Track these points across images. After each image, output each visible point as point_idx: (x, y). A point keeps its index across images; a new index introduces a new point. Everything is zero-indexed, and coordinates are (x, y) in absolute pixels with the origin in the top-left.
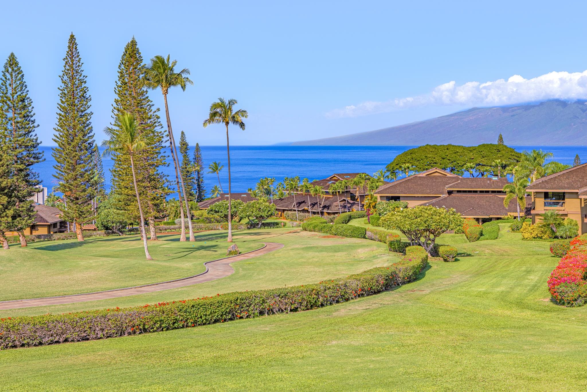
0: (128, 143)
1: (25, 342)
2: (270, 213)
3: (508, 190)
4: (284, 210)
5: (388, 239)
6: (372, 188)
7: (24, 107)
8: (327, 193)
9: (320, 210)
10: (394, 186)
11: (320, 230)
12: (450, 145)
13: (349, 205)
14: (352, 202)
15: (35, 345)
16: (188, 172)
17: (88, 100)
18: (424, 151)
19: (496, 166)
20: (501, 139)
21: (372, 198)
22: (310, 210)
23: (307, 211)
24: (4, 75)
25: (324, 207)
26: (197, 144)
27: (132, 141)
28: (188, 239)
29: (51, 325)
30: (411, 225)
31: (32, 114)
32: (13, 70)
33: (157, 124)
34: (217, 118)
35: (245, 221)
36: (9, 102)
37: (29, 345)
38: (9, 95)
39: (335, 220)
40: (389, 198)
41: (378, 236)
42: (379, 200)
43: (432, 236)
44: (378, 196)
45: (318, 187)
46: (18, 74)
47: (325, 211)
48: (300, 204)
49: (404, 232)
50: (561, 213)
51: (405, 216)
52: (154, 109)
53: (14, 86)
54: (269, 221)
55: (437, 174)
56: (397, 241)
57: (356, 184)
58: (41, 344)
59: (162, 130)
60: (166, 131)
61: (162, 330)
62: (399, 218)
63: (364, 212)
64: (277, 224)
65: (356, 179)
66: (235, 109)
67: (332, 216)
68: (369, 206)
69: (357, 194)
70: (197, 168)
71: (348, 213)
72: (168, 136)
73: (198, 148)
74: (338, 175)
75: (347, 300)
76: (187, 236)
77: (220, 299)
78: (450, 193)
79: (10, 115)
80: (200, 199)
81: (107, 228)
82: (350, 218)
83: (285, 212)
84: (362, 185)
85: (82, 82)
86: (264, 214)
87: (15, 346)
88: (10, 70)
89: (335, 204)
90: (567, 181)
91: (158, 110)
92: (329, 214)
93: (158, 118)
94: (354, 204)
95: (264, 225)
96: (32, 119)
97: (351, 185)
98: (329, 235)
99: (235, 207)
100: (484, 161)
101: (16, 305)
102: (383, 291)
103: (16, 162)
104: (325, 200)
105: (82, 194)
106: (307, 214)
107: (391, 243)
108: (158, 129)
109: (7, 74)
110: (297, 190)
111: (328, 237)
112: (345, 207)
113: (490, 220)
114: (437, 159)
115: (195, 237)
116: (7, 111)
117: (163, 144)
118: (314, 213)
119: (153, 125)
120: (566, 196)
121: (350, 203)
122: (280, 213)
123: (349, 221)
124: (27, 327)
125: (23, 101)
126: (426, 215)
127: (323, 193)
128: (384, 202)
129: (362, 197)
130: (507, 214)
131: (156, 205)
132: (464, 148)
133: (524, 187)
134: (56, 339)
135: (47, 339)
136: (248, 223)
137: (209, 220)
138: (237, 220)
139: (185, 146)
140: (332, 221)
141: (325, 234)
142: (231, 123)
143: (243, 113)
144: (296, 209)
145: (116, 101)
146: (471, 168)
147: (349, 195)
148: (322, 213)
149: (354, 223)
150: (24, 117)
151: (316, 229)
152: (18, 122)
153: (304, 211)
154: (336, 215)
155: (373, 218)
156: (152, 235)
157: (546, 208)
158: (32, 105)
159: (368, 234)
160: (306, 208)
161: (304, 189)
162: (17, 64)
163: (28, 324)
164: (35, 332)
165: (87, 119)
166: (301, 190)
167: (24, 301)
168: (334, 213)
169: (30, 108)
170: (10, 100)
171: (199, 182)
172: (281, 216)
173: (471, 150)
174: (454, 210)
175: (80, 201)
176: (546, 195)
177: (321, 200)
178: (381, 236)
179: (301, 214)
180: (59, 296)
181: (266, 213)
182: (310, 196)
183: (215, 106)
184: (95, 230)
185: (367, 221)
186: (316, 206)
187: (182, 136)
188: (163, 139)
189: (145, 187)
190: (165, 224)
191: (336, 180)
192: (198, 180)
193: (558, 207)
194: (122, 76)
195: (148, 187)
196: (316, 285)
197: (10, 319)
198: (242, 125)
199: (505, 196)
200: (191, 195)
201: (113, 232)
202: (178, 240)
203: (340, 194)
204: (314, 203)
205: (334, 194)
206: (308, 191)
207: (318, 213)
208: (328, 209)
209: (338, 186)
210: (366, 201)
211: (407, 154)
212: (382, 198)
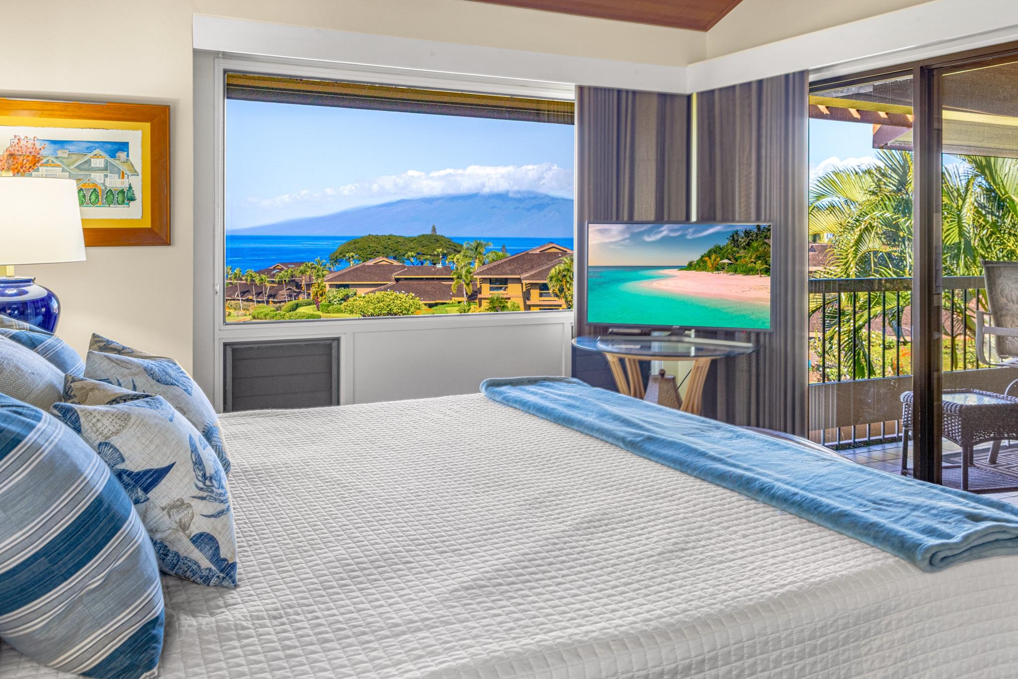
3: (455, 276)
6: (319, 277)
8: (273, 282)
9: (265, 299)
10: (343, 275)
11: (272, 318)
12: (391, 235)
13: (295, 294)
14: (297, 291)
18: (367, 241)
19: (438, 255)
20: (434, 229)
21: (319, 286)
22: (255, 299)
23: (252, 301)
25: (270, 296)
39: (283, 308)
40: (339, 286)
42: (328, 288)
44: (327, 284)
45: (263, 276)
47: (271, 300)
48: (244, 293)
50: (505, 296)
55: (384, 263)
57: (303, 273)
62: (362, 304)
63: (312, 300)
65: (302, 268)
67: (278, 305)
68: (317, 294)
69: (303, 283)
71: (294, 302)
78: (397, 280)
82: (297, 306)
83: (228, 302)
84: (308, 273)
89: (281, 292)
90: (509, 268)
92: (274, 302)
94: (300, 293)
97: (297, 273)
100: (424, 250)
104: (271, 289)
106: (251, 303)
110: (241, 279)
112: (291, 296)
113: (436, 304)
114: (380, 248)
118: (258, 302)
120: (509, 281)
121: (295, 292)
123: (297, 308)
126: (388, 300)
127: (268, 282)
128: (334, 289)
129: (309, 286)
130: (451, 299)
132: (405, 238)
133: (470, 273)
140: (277, 309)
144: (240, 298)
146: (412, 256)
147: (294, 284)
148: (268, 302)
149: (302, 310)
151: (268, 317)
153: (248, 300)
154: (282, 304)
155: (323, 305)
157: (492, 292)
160: (250, 297)
161: (249, 278)
166: (246, 280)
168: (280, 302)
173: (412, 240)
174: (413, 295)
176: (491, 281)
177: (266, 289)
179: (246, 303)
182: (255, 285)
185: (316, 309)
186: (261, 295)
191: (281, 269)
193: (502, 292)
199: (453, 283)
203: (286, 283)
204: (258, 292)
205: (280, 283)
206: (252, 281)
207: (263, 302)
208: (274, 298)
209: (285, 275)
210: (313, 290)
211: (349, 244)
212: (331, 286)
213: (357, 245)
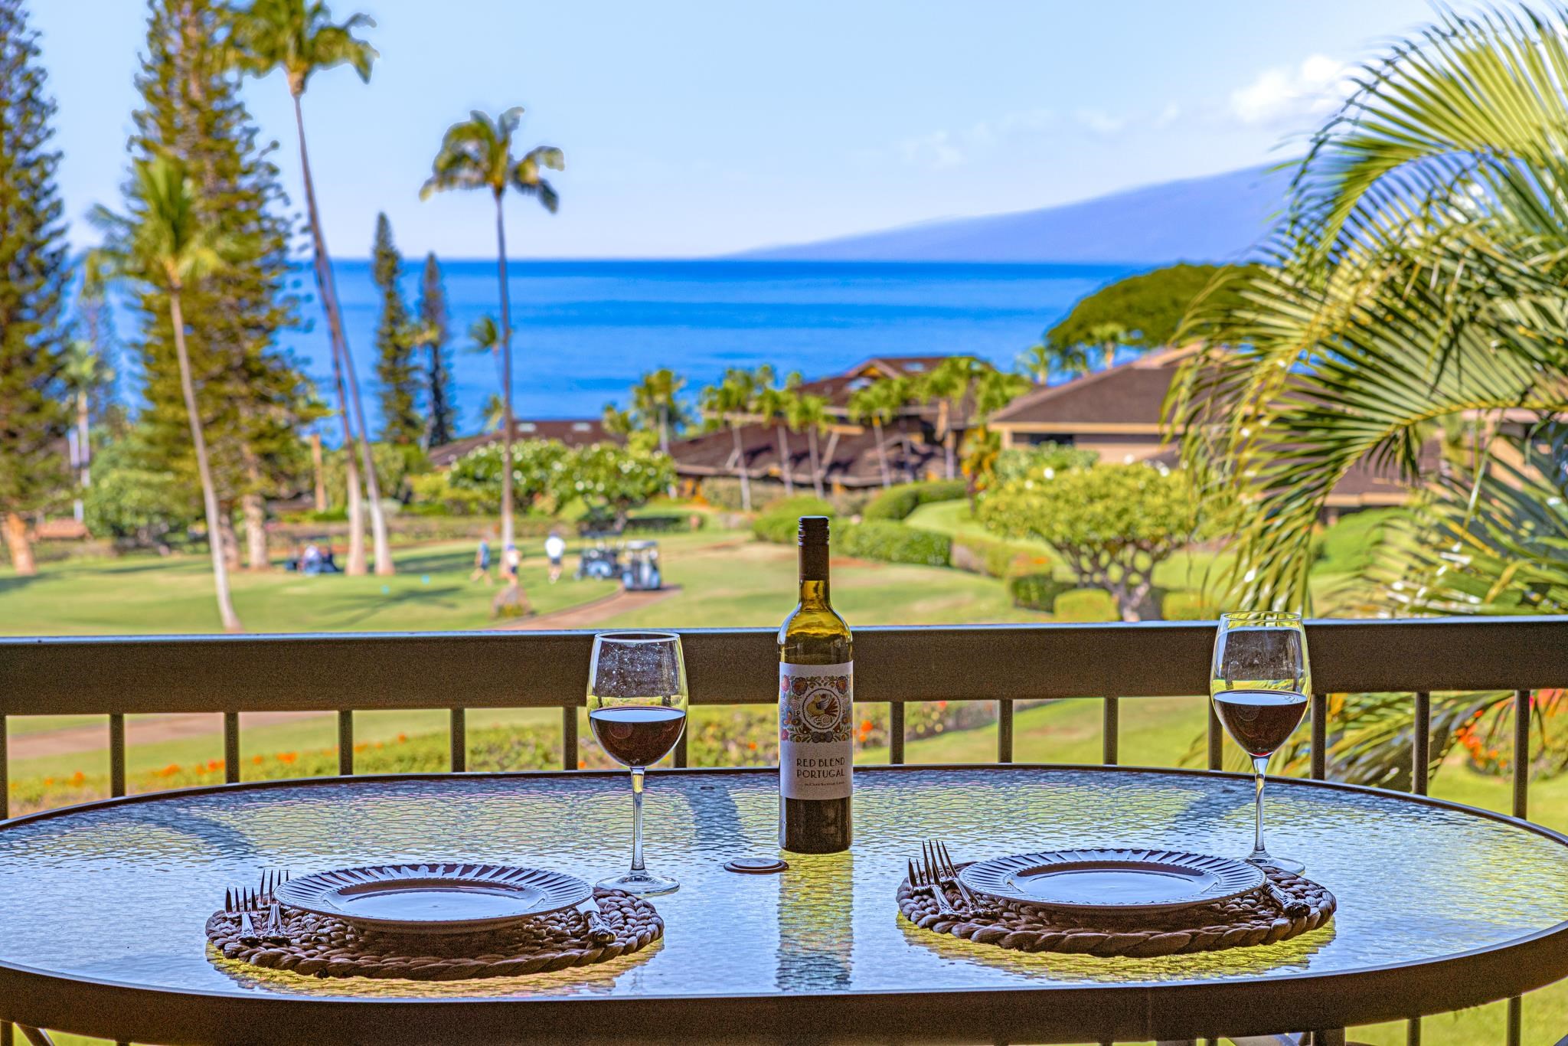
0: (164, 257)
2: (652, 485)
4: (699, 478)
5: (1018, 569)
6: (991, 403)
8: (843, 420)
9: (817, 475)
13: (914, 460)
14: (924, 449)
17: (47, 109)
18: (1172, 282)
21: (985, 437)
22: (787, 476)
23: (778, 480)
25: (835, 467)
26: (433, 255)
27: (178, 248)
28: (371, 568)
30: (1072, 524)
33: (268, 193)
34: (465, 172)
35: (576, 509)
39: (868, 508)
40: (1037, 439)
41: (985, 562)
42: (1007, 443)
43: (1143, 561)
44: (1005, 430)
45: (812, 402)
47: (836, 479)
48: (755, 454)
49: (1058, 548)
51: (1056, 497)
52: (261, 141)
54: (652, 509)
56: (1037, 577)
59: (288, 213)
60: (298, 216)
62: (1037, 503)
63: (962, 484)
64: (676, 520)
65: (937, 375)
67: (858, 496)
68: (980, 462)
69: (942, 425)
70: (429, 335)
71: (910, 486)
73: (433, 268)
74: (884, 360)
76: (369, 558)
80: (441, 435)
81: (119, 531)
82: (917, 501)
83: (707, 483)
84: (960, 393)
85: (27, 50)
86: (633, 489)
89: (869, 455)
91: (275, 145)
92: (850, 488)
93: (273, 171)
94: (931, 456)
95: (634, 524)
97: (921, 393)
99: (539, 465)
104: (838, 443)
105: (30, 420)
106: (775, 489)
107: (1018, 585)
108: (274, 208)
112: (901, 467)
115: (393, 561)
117: (293, 256)
118: (801, 486)
119: (257, 196)
121: (918, 454)
122: (689, 485)
123: (910, 511)
126: (1122, 492)
127: (828, 419)
128: (1022, 449)
129: (960, 434)
131: (268, 456)
136: (581, 520)
137: (461, 508)
138: (550, 508)
139: (388, 263)
140: (857, 510)
142: (511, 191)
143: (551, 154)
144: (742, 472)
145: (139, 118)
147: (919, 429)
148: (826, 487)
149: (927, 520)
153: (768, 479)
154: (872, 493)
156: (255, 551)
159: (959, 553)
160: (774, 469)
161: (768, 406)
165: (45, 175)
166: (759, 411)
168: (865, 488)
171: (436, 380)
172: (694, 492)
175: (23, 445)
177: (823, 444)
178: (993, 562)
179: (760, 488)
181: (638, 485)
182: (787, 428)
183: (458, 133)
184: (81, 538)
185: (968, 514)
186: (807, 462)
187: (380, 230)
188: (290, 242)
189: (230, 399)
190: (319, 518)
191: (876, 378)
192: (433, 375)
194: (156, 33)
195: (243, 398)
198: (548, 197)
200: (410, 423)
201: (139, 547)
203: (886, 428)
204: (796, 451)
205: (866, 422)
206: (778, 414)
207: (811, 486)
208: (847, 472)
209: (881, 399)
210: (969, 448)
211: (1109, 294)
212: (1017, 437)
213: (1135, 298)
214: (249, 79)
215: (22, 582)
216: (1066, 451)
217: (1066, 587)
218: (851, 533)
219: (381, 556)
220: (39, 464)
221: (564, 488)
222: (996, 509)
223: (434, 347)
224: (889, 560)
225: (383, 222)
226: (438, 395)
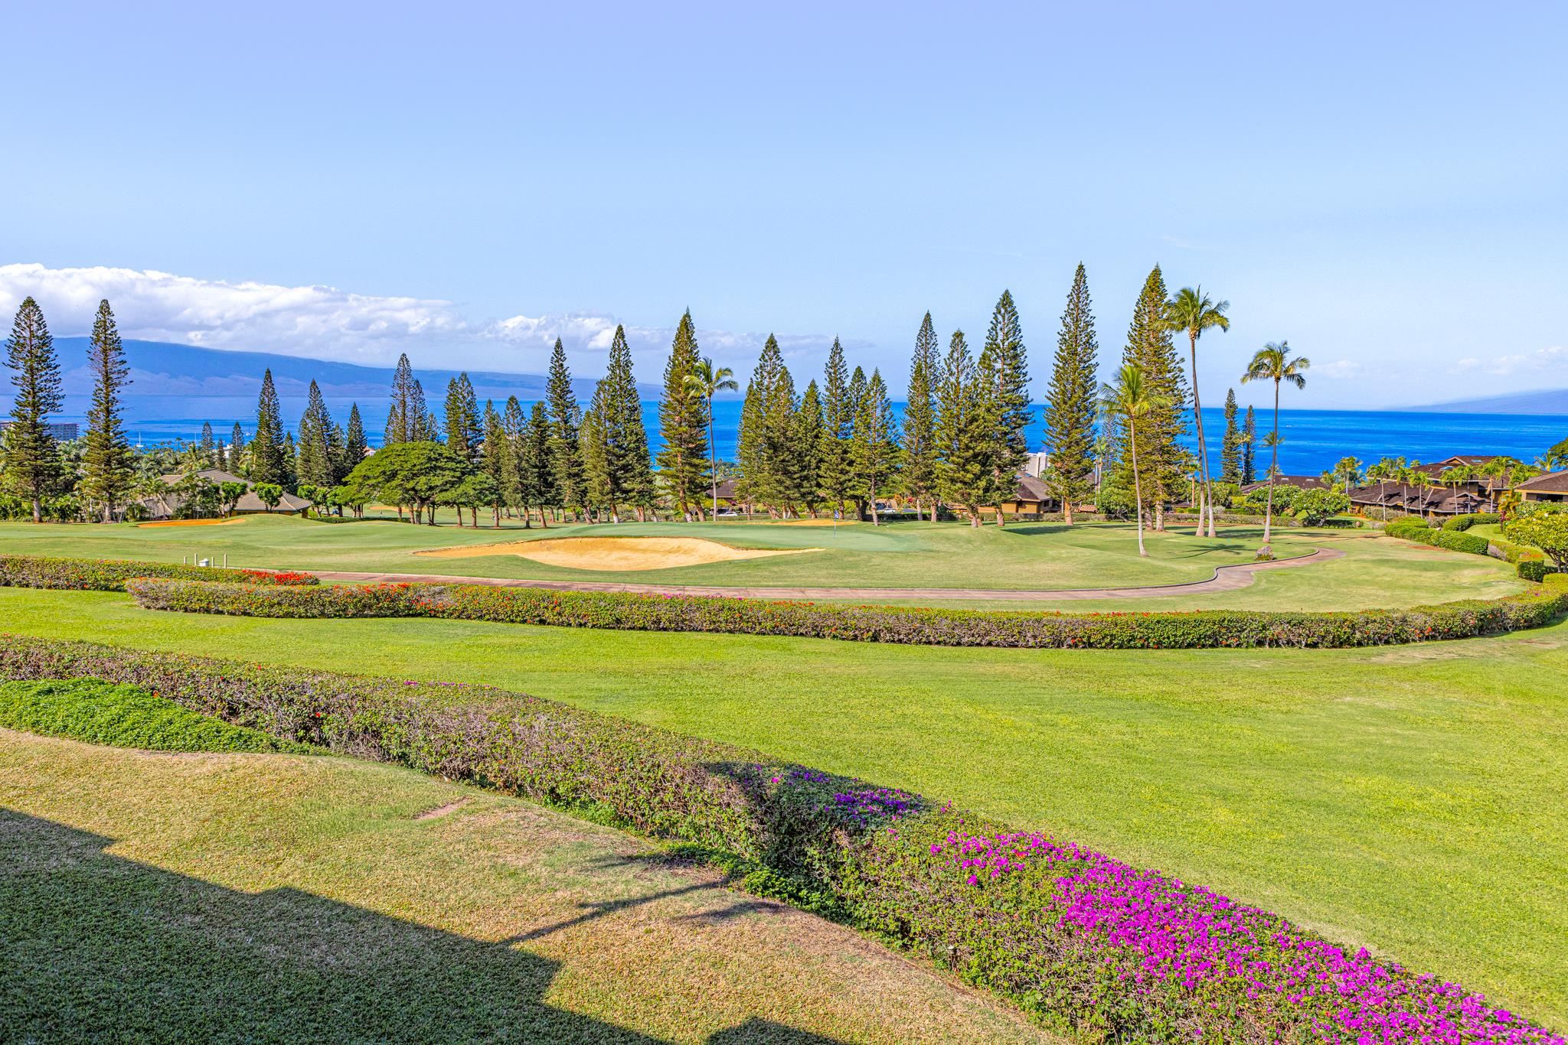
0: (1129, 404)
1: (941, 639)
2: (1339, 507)
4: (1364, 505)
5: (1522, 559)
6: (1517, 479)
7: (1016, 356)
8: (1437, 483)
9: (1421, 507)
10: (1555, 480)
11: (1412, 537)
13: (1473, 504)
14: (1479, 499)
15: (952, 645)
16: (1234, 444)
17: (1096, 346)
21: (1513, 495)
22: (1406, 507)
23: (1401, 508)
24: (996, 318)
25: (1431, 504)
26: (1251, 406)
27: (1134, 401)
28: (1206, 534)
29: (973, 623)
30: (1557, 541)
31: (1024, 365)
32: (1006, 311)
33: (1178, 380)
34: (1263, 371)
35: (1303, 515)
36: (998, 351)
37: (945, 644)
38: (999, 341)
39: (1446, 524)
40: (1541, 497)
41: (1505, 554)
42: (1524, 499)
44: (1524, 492)
45: (1422, 474)
46: (1013, 315)
47: (1431, 509)
48: (1391, 496)
49: (1547, 551)
51: (1550, 527)
52: (1177, 358)
53: (1006, 330)
54: (1337, 517)
56: (1534, 564)
57: (1489, 472)
58: (959, 644)
59: (1186, 388)
60: (1190, 389)
61: (1113, 648)
63: (1497, 516)
64: (1349, 523)
65: (1489, 465)
66: (1288, 359)
67: (1442, 518)
68: (1508, 506)
69: (1489, 488)
70: (1245, 439)
71: (1470, 516)
72: (1192, 395)
73: (1251, 411)
74: (1462, 458)
75: (1405, 641)
76: (1206, 529)
77: (1198, 617)
79: (998, 365)
80: (1247, 481)
81: (1109, 511)
82: (1472, 523)
83: (1366, 507)
84: (1501, 474)
85: (1089, 324)
86: (1330, 508)
87: (930, 643)
88: (1003, 311)
89: (1449, 500)
91: (1183, 360)
92: (1437, 514)
93: (1181, 371)
94: (1483, 502)
95: (1329, 523)
96: (1024, 371)
97: (1480, 474)
98: (1425, 544)
99: (1288, 495)
101: (955, 595)
102: (1473, 636)
103: (1001, 423)
104: (1434, 493)
105: (1076, 466)
106: (1400, 512)
107: (1523, 567)
108: (1179, 386)
109: (999, 316)
110: (1388, 477)
111: (1423, 548)
112: (1466, 506)
115: (1217, 533)
116: (995, 361)
117: (1185, 406)
118: (1413, 511)
119: (1174, 380)
121: (1475, 501)
122: (1357, 508)
123: (1469, 527)
124: (944, 623)
125: (1015, 348)
127: (1429, 483)
128: (1532, 501)
129: (1498, 492)
131: (1168, 486)
134: (978, 641)
135: (966, 639)
136: (1305, 520)
137: (1252, 511)
138: (1291, 514)
139: (1231, 410)
140: (1440, 525)
141: (1419, 544)
142: (1283, 379)
143: (1302, 363)
144: (1384, 504)
145: (1127, 349)
147: (1477, 489)
148: (1425, 513)
149: (1475, 532)
150: (1014, 368)
151: (1407, 534)
152: (1006, 375)
153: (1396, 507)
154: (1449, 517)
156: (1159, 524)
158: (1026, 353)
159: (1491, 548)
160: (1400, 503)
161: (1399, 476)
162: (1011, 303)
163: (946, 618)
164: (953, 629)
165: (1091, 372)
166: (1394, 477)
167: (966, 591)
168: (1445, 514)
169: (1022, 357)
170: (999, 348)
171: (1248, 458)
172: (1359, 512)
175: (1073, 475)
177: (1425, 493)
178: (1510, 554)
179: (1391, 511)
180: (1008, 590)
181: (1332, 506)
182: (1408, 485)
183: (1261, 355)
184: (1095, 512)
185: (1500, 530)
186: (1417, 501)
187: (1230, 395)
188: (1185, 400)
189: (1155, 462)
190: (1190, 511)
191: (1456, 465)
192: (1247, 455)
194: (1138, 315)
195: (1159, 462)
196: (1353, 614)
197: (927, 610)
198: (1301, 381)
200: (1235, 474)
201: (1116, 517)
202: (1194, 534)
203: (1459, 488)
204: (1413, 496)
205: (1449, 485)
206: (1404, 479)
207: (1418, 512)
208: (1437, 507)
209: (1458, 475)
210: (1503, 500)
212: (1530, 496)
214: (1174, 333)
215: (1066, 529)
216: (1556, 505)
217: (1550, 570)
218: (1435, 535)
219: (1211, 530)
220: (1077, 484)
221: (1298, 506)
222: (1514, 529)
223: (1248, 445)
224: (1454, 549)
225: (1231, 391)
226: (1247, 463)
